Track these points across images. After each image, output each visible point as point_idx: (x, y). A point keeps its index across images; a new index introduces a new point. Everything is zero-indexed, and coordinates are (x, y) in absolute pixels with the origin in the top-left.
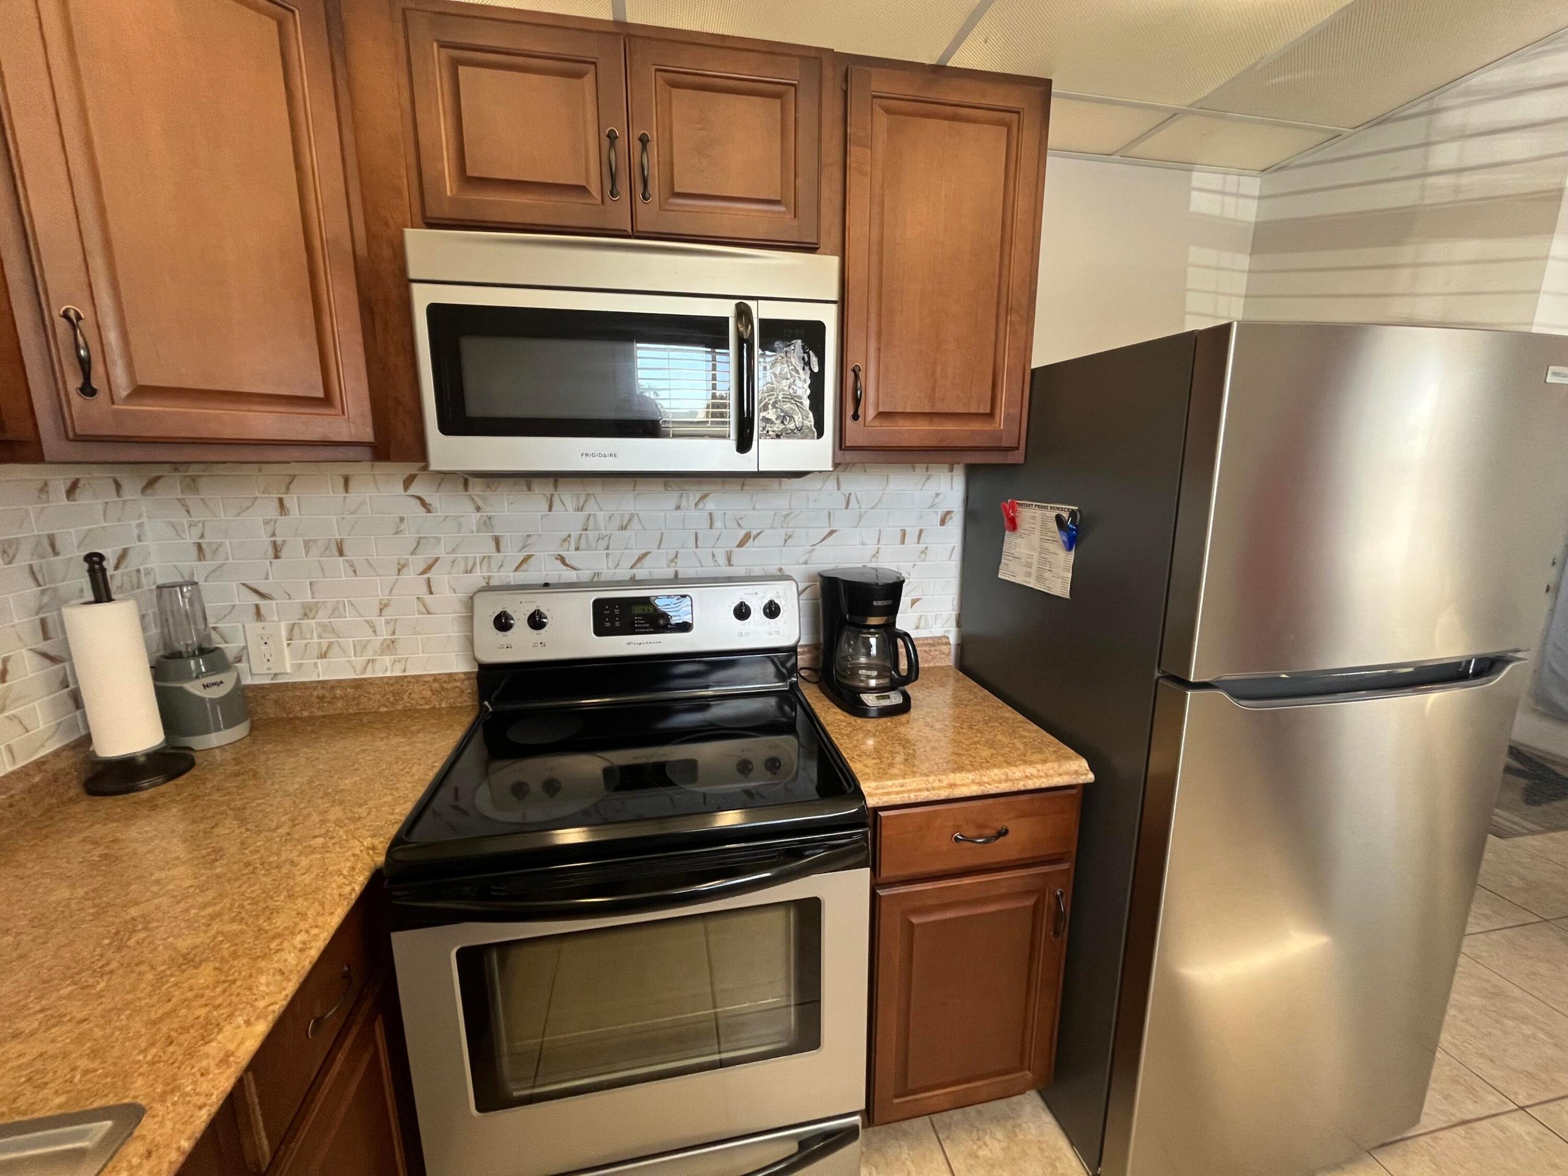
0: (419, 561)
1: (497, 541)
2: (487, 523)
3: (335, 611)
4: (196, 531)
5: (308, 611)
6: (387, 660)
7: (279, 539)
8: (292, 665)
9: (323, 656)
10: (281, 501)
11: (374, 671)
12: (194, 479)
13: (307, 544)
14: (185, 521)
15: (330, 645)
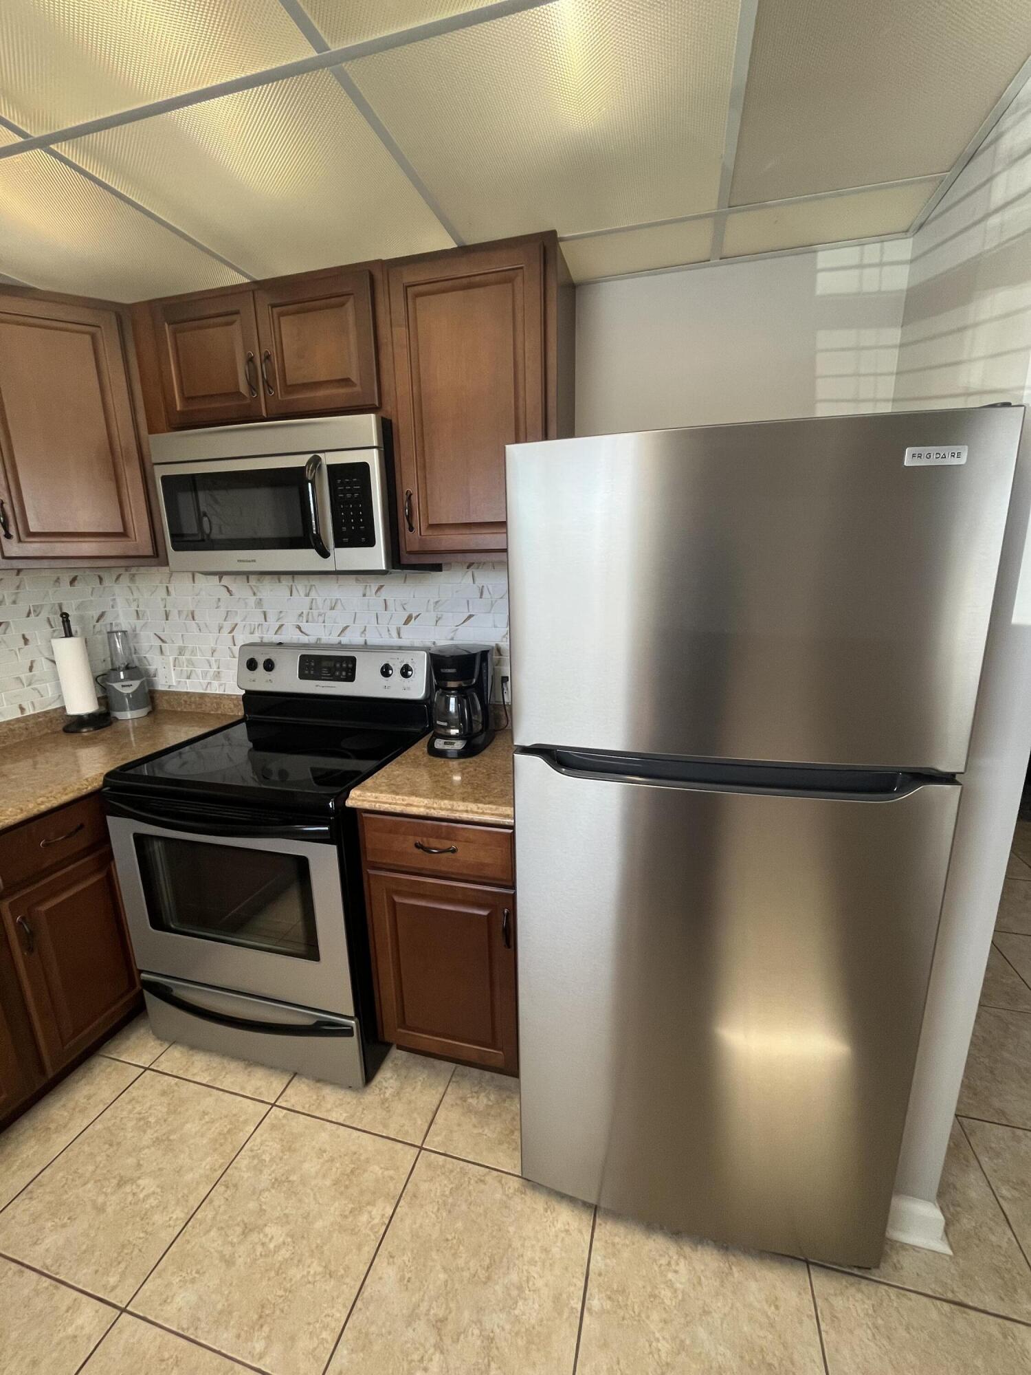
0: (227, 626)
1: (265, 614)
2: (259, 603)
3: (193, 652)
4: (135, 603)
5: (181, 651)
6: (215, 683)
7: (167, 609)
8: (176, 681)
9: (189, 678)
10: (167, 587)
11: (211, 690)
12: (134, 575)
13: (180, 612)
14: (131, 598)
15: (191, 671)
